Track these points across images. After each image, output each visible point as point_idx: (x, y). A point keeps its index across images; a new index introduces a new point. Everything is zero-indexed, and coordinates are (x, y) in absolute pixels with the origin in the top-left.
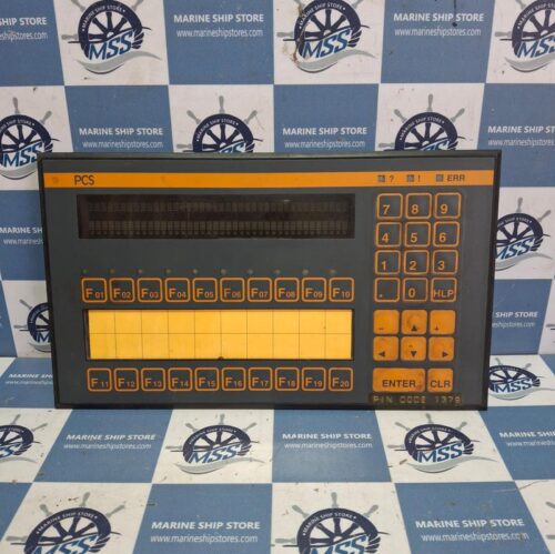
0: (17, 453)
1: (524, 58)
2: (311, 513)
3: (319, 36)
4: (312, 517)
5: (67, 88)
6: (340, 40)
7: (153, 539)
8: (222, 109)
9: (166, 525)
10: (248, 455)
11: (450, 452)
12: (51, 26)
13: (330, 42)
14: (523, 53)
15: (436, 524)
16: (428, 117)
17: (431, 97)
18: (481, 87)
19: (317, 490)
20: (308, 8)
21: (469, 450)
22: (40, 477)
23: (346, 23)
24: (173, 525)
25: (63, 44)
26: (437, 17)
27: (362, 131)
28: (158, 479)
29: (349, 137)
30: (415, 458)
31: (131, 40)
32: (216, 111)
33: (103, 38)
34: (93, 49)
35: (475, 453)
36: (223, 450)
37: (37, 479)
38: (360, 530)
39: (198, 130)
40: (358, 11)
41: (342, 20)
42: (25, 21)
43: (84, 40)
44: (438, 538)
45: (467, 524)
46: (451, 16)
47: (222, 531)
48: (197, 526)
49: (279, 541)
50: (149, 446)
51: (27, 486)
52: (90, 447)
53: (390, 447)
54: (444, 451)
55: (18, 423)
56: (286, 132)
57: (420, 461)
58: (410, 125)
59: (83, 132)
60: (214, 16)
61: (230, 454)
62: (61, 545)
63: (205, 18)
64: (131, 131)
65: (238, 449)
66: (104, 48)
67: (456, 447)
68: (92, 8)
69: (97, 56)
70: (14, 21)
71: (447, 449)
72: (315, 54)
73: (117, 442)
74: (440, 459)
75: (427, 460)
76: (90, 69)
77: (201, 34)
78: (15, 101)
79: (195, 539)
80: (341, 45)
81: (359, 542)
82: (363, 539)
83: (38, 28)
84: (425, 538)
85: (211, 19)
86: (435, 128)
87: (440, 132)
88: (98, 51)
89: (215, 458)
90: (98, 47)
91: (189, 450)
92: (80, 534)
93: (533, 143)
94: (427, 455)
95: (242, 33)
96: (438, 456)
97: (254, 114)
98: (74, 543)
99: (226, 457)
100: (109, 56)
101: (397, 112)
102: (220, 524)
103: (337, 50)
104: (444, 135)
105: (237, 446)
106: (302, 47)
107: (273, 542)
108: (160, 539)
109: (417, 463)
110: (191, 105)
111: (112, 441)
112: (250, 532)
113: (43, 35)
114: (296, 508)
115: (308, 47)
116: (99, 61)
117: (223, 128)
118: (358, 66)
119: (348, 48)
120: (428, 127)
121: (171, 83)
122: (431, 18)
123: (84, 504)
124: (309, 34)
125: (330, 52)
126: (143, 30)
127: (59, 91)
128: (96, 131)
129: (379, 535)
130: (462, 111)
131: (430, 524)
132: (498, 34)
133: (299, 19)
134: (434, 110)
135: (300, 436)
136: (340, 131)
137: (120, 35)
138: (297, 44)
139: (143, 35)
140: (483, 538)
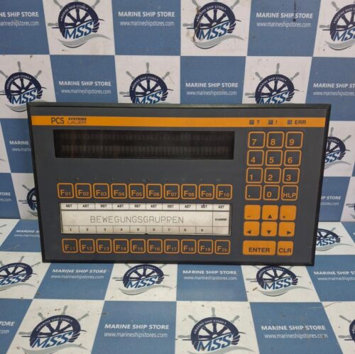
0: (23, 281)
1: (337, 42)
2: (199, 320)
3: (209, 26)
4: (200, 322)
5: (52, 56)
6: (222, 29)
7: (106, 335)
8: (148, 71)
9: (113, 326)
10: (162, 283)
11: (284, 283)
12: (42, 18)
13: (216, 30)
14: (337, 38)
15: (274, 328)
16: (276, 77)
17: (278, 65)
18: (310, 59)
19: (203, 306)
20: (202, 9)
21: (295, 282)
22: (38, 296)
23: (226, 18)
24: (118, 326)
25: (49, 29)
26: (283, 15)
27: (235, 85)
28: (108, 297)
29: (227, 89)
30: (262, 287)
31: (92, 27)
32: (144, 72)
33: (74, 25)
34: (68, 32)
35: (298, 284)
36: (147, 280)
37: (36, 297)
38: (228, 331)
39: (133, 83)
40: (234, 11)
41: (224, 16)
42: (25, 14)
43: (62, 26)
44: (274, 336)
45: (292, 328)
46: (292, 15)
47: (147, 330)
48: (131, 326)
49: (180, 337)
50: (102, 277)
51: (29, 301)
52: (67, 277)
53: (248, 279)
54: (280, 283)
55: (23, 262)
56: (188, 85)
57: (265, 288)
58: (265, 82)
59: (61, 83)
60: (143, 13)
61: (151, 283)
62: (51, 338)
63: (138, 14)
64: (91, 83)
65: (156, 280)
66: (74, 32)
67: (287, 280)
68: (67, 7)
69: (70, 36)
70: (18, 14)
71: (282, 281)
72: (206, 37)
73: (83, 274)
74: (277, 288)
75: (270, 288)
76: (66, 44)
77: (136, 24)
78: (19, 63)
79: (131, 335)
80: (223, 32)
81: (227, 338)
82: (230, 336)
83: (33, 19)
84: (266, 336)
85: (142, 14)
86: (280, 84)
87: (284, 86)
88: (71, 34)
89: (142, 285)
90: (71, 31)
91: (126, 280)
92: (62, 331)
93: (341, 94)
94: (270, 285)
95: (161, 23)
96: (276, 285)
97: (168, 74)
98: (59, 337)
99: (148, 285)
100: (77, 37)
101: (257, 74)
102: (145, 326)
103: (220, 35)
104: (286, 88)
105: (156, 278)
106: (199, 33)
107: (176, 338)
108: (110, 335)
109: (263, 290)
110: (129, 68)
111: (80, 274)
112: (163, 331)
113: (36, 23)
114: (190, 317)
115: (202, 33)
116: (71, 39)
117: (148, 82)
118: (233, 45)
119: (227, 34)
120: (276, 83)
121: (117, 54)
122: (280, 15)
123: (64, 312)
124: (203, 25)
125: (216, 36)
126: (99, 21)
127: (46, 58)
128: (69, 83)
129: (239, 334)
130: (297, 74)
131: (270, 328)
132: (321, 26)
133: (197, 15)
134: (280, 73)
135: (193, 272)
136: (221, 85)
137: (85, 24)
138: (196, 31)
139: (99, 24)
140: (301, 336)
